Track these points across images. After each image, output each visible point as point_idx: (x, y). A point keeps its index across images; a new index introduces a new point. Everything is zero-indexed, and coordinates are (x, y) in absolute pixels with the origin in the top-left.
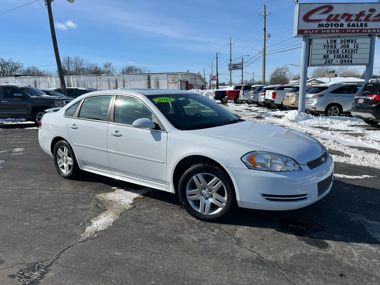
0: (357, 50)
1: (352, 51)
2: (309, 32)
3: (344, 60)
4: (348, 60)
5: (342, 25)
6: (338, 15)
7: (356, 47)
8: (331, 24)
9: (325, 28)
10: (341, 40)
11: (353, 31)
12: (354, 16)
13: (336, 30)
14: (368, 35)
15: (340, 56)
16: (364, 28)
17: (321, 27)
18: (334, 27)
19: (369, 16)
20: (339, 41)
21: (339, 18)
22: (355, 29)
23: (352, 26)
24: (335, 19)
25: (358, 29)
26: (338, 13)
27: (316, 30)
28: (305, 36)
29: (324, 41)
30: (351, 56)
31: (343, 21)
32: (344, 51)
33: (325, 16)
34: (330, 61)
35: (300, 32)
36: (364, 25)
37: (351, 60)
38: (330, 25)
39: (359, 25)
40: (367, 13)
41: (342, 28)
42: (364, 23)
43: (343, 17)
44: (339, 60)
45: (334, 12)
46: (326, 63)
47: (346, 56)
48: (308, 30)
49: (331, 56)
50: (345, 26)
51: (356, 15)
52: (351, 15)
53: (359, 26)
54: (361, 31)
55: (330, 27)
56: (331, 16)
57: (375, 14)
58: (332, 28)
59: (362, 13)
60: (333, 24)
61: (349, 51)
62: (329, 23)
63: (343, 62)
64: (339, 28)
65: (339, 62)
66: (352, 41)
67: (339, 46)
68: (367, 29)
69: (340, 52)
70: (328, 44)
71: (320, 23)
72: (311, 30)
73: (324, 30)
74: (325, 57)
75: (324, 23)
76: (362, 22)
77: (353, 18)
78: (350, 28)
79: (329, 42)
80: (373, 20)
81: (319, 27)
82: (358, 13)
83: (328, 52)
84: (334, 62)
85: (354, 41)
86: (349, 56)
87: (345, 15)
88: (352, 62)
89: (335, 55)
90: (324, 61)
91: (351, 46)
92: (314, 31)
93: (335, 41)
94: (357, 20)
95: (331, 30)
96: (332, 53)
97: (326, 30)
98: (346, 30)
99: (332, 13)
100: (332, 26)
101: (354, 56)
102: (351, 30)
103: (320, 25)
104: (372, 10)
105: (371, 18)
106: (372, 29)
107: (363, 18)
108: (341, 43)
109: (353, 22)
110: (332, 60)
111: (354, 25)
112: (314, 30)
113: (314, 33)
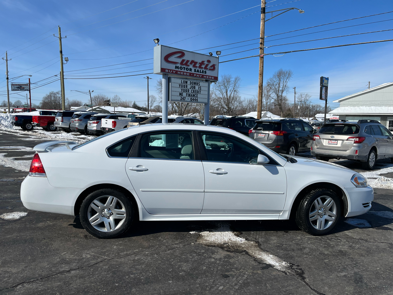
0: (200, 91)
1: (198, 92)
2: (169, 71)
3: (193, 98)
4: (195, 99)
5: (191, 70)
6: (188, 61)
7: (200, 89)
8: (184, 67)
9: (180, 70)
10: (191, 82)
11: (198, 76)
12: (199, 63)
13: (187, 73)
14: (205, 80)
15: (190, 95)
16: (204, 74)
17: (177, 69)
18: (185, 71)
19: (207, 65)
20: (189, 82)
21: (189, 64)
22: (199, 75)
23: (197, 72)
24: (186, 64)
25: (201, 75)
26: (188, 60)
27: (174, 71)
28: (165, 74)
29: (179, 81)
30: (197, 96)
31: (191, 67)
32: (192, 91)
33: (179, 60)
34: (184, 98)
35: (163, 70)
36: (204, 72)
37: (197, 99)
38: (183, 69)
39: (201, 71)
40: (206, 63)
41: (190, 72)
42: (204, 71)
43: (191, 63)
44: (190, 98)
45: (186, 58)
46: (181, 99)
47: (194, 95)
48: (168, 70)
49: (184, 94)
50: (193, 72)
51: (200, 63)
52: (197, 63)
53: (201, 73)
54: (203, 76)
55: (183, 70)
56: (183, 60)
57: (211, 65)
58: (184, 71)
59: (202, 63)
60: (185, 68)
61: (195, 92)
62: (183, 67)
63: (192, 100)
64: (189, 71)
65: (190, 100)
66: (197, 84)
67: (189, 87)
68: (207, 76)
69: (190, 91)
70: (182, 84)
71: (176, 65)
72: (171, 70)
73: (179, 71)
74: (180, 94)
75: (179, 65)
76: (203, 70)
77: (198, 65)
78: (196, 73)
79: (182, 82)
80: (210, 69)
81: (175, 68)
82: (201, 62)
83: (182, 90)
84: (186, 99)
85: (198, 84)
86: (196, 96)
87: (192, 62)
88: (197, 100)
89: (187, 94)
90: (179, 98)
91: (197, 88)
92: (172, 72)
93: (186, 82)
94: (200, 67)
95: (184, 72)
96: (185, 92)
97: (181, 72)
98: (193, 74)
99: (184, 58)
100: (184, 70)
101: (199, 95)
102: (197, 74)
103: (176, 67)
104: (209, 61)
105: (208, 67)
106: (209, 76)
107: (203, 66)
108: (190, 84)
109: (198, 69)
110: (185, 98)
111: (198, 71)
112: (172, 70)
113: (173, 73)
